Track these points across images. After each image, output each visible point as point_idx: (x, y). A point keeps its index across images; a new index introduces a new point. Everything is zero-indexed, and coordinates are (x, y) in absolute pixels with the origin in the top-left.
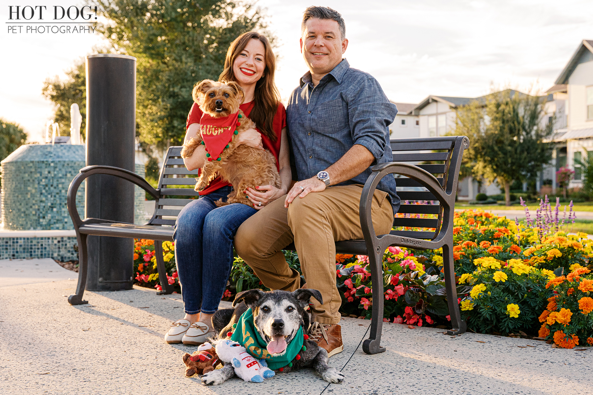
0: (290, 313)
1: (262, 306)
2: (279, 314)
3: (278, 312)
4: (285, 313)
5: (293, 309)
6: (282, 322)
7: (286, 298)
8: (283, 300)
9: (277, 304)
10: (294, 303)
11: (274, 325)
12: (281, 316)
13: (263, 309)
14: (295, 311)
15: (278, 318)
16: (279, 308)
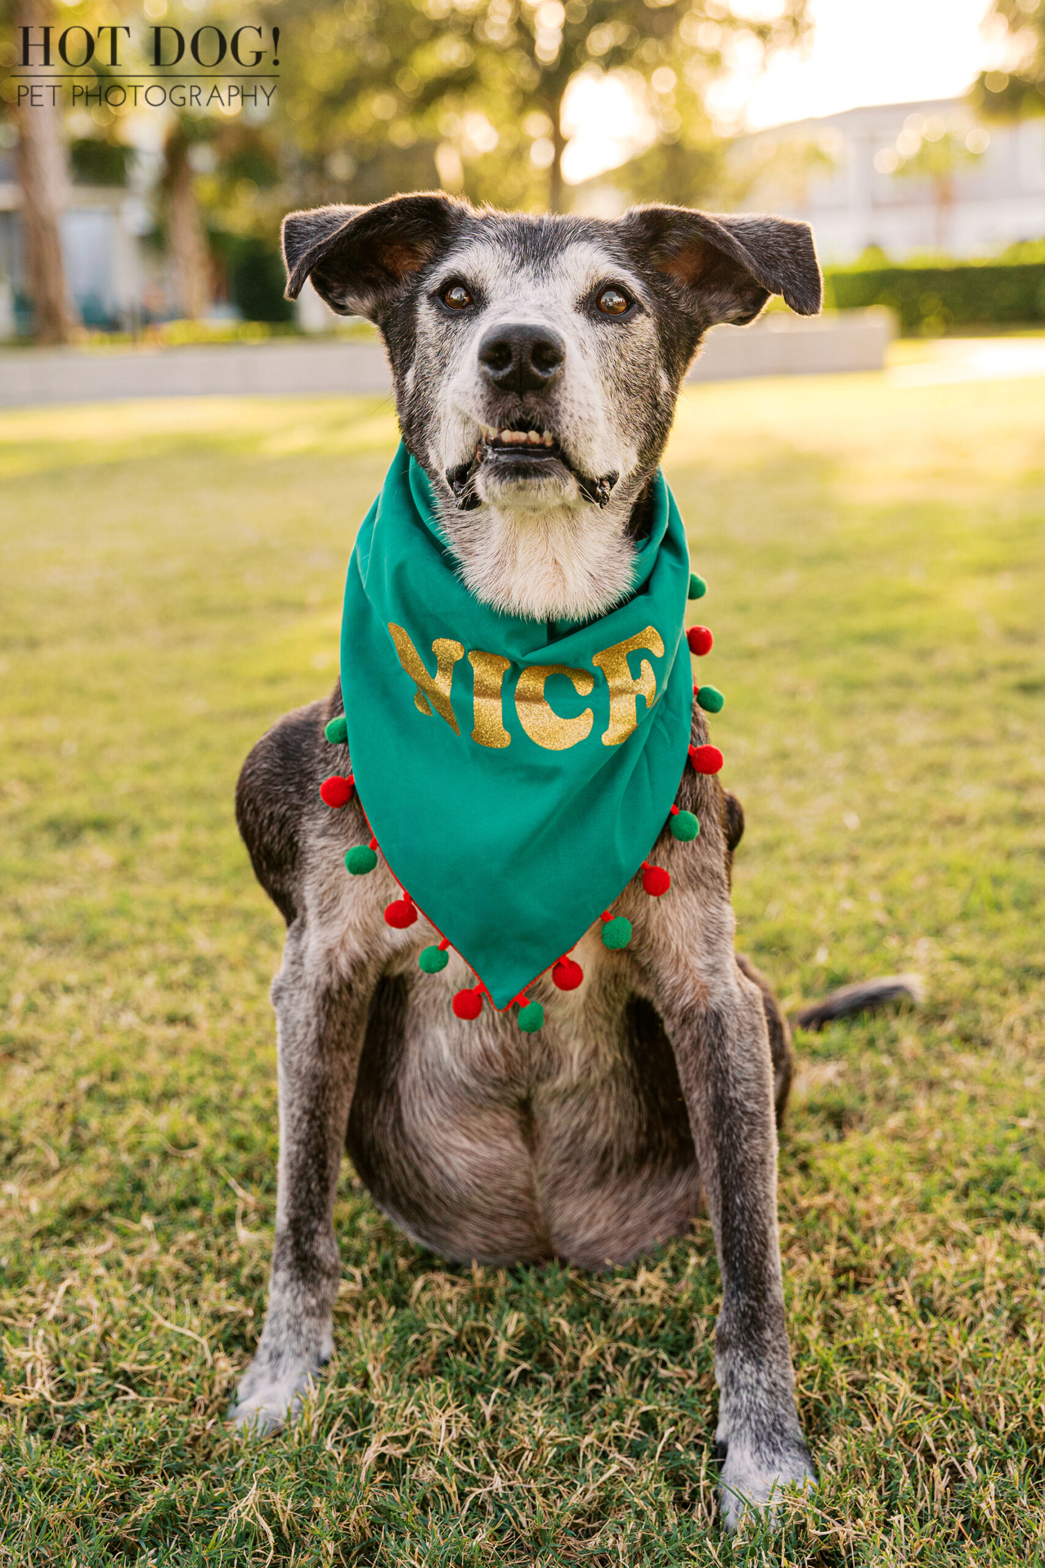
2: (540, 308)
3: (532, 302)
5: (633, 304)
7: (589, 241)
8: (577, 246)
9: (529, 270)
12: (547, 317)
13: (439, 298)
14: (645, 329)
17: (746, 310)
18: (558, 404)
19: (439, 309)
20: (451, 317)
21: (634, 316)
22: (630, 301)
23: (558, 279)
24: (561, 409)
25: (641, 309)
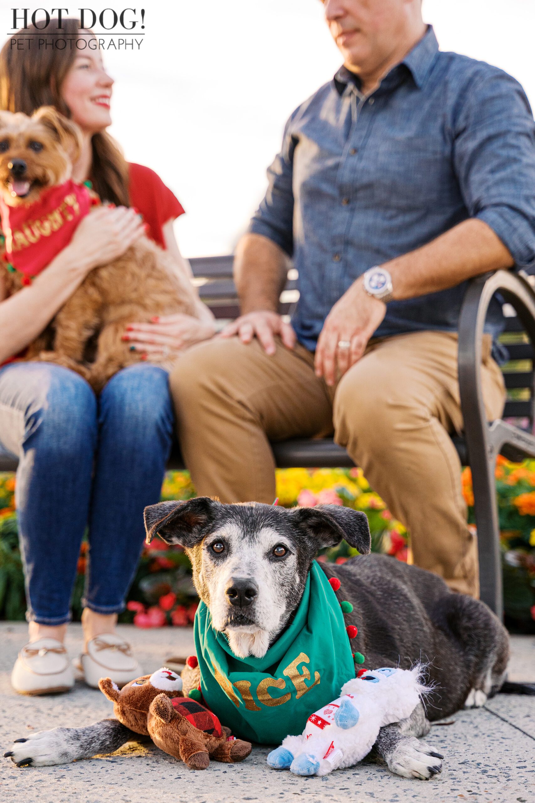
0: (277, 565)
1: (210, 539)
2: (249, 564)
3: (247, 559)
4: (266, 562)
5: (287, 551)
6: (253, 587)
7: (270, 525)
8: (264, 530)
9: (247, 539)
10: (292, 537)
11: (232, 592)
12: (252, 570)
13: (210, 548)
14: (292, 560)
15: (243, 575)
16: (252, 550)
17: (335, 541)
18: (255, 609)
19: (211, 553)
20: (216, 557)
21: (287, 557)
22: (287, 550)
23: (257, 544)
24: (256, 611)
25: (291, 553)
